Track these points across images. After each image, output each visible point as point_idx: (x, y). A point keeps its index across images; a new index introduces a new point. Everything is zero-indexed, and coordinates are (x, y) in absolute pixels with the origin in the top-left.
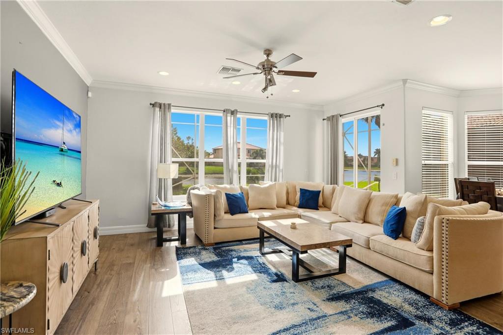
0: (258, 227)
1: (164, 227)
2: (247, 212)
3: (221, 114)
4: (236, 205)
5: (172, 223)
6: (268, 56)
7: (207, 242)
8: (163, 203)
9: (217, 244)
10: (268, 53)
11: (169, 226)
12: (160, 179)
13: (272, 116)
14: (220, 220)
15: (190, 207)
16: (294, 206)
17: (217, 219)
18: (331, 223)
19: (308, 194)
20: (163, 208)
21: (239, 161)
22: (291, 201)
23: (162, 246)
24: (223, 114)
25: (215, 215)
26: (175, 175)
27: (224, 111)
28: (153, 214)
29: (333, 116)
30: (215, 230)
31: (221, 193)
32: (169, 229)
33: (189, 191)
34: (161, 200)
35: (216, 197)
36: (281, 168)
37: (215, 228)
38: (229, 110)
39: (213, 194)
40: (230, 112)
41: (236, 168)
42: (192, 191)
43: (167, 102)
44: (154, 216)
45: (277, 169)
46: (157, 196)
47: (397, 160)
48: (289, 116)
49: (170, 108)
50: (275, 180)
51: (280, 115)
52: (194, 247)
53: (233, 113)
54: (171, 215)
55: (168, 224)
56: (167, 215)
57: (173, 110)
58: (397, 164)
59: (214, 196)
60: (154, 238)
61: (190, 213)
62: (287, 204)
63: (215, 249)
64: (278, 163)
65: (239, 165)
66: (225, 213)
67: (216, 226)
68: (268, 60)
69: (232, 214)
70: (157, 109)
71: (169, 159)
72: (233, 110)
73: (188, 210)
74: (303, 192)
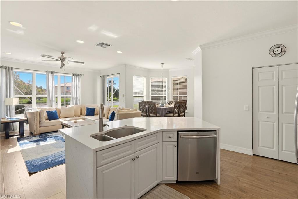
0: (61, 124)
1: (10, 130)
2: (58, 119)
3: (45, 73)
4: (52, 116)
5: (15, 128)
6: (63, 54)
7: (35, 134)
8: (9, 118)
9: (41, 134)
10: (63, 53)
11: (13, 130)
12: (6, 106)
13: (74, 75)
14: (43, 123)
15: (26, 118)
16: (84, 115)
17: (41, 122)
18: (94, 120)
19: (90, 110)
20: (9, 120)
21: (56, 96)
22: (83, 113)
23: (9, 138)
24: (47, 73)
25: (40, 121)
26: (16, 103)
27: (47, 72)
28: (2, 123)
29: (103, 76)
30: (40, 128)
31: (43, 111)
32: (13, 131)
33: (26, 111)
34: (8, 116)
35: (40, 113)
36: (79, 99)
37: (40, 127)
38: (49, 71)
39: (39, 111)
40: (51, 72)
41: (54, 99)
42: (27, 111)
43: (10, 66)
44: (3, 124)
45: (77, 99)
46: (5, 114)
47: (123, 95)
48: (83, 75)
49: (13, 69)
50: (76, 104)
51: (78, 74)
52: (29, 136)
53: (52, 73)
54: (14, 123)
55: (12, 129)
56: (12, 123)
57: (14, 70)
58: (123, 96)
59: (39, 112)
60: (3, 136)
61: (27, 121)
62: (80, 115)
63: (40, 136)
64: (77, 97)
65: (56, 97)
66: (46, 120)
67: (40, 126)
68: (63, 56)
69: (50, 120)
70: (4, 70)
71: (13, 95)
72: (52, 71)
73: (25, 120)
74: (88, 109)
